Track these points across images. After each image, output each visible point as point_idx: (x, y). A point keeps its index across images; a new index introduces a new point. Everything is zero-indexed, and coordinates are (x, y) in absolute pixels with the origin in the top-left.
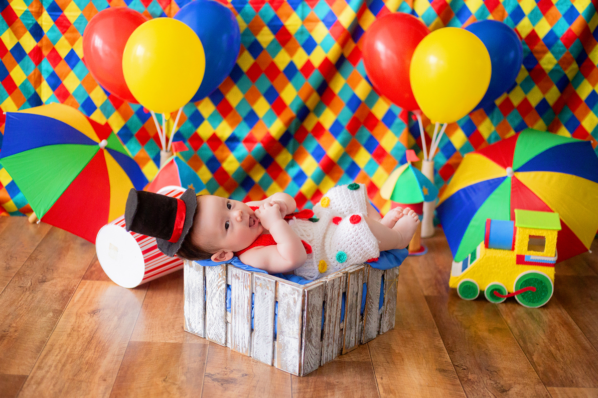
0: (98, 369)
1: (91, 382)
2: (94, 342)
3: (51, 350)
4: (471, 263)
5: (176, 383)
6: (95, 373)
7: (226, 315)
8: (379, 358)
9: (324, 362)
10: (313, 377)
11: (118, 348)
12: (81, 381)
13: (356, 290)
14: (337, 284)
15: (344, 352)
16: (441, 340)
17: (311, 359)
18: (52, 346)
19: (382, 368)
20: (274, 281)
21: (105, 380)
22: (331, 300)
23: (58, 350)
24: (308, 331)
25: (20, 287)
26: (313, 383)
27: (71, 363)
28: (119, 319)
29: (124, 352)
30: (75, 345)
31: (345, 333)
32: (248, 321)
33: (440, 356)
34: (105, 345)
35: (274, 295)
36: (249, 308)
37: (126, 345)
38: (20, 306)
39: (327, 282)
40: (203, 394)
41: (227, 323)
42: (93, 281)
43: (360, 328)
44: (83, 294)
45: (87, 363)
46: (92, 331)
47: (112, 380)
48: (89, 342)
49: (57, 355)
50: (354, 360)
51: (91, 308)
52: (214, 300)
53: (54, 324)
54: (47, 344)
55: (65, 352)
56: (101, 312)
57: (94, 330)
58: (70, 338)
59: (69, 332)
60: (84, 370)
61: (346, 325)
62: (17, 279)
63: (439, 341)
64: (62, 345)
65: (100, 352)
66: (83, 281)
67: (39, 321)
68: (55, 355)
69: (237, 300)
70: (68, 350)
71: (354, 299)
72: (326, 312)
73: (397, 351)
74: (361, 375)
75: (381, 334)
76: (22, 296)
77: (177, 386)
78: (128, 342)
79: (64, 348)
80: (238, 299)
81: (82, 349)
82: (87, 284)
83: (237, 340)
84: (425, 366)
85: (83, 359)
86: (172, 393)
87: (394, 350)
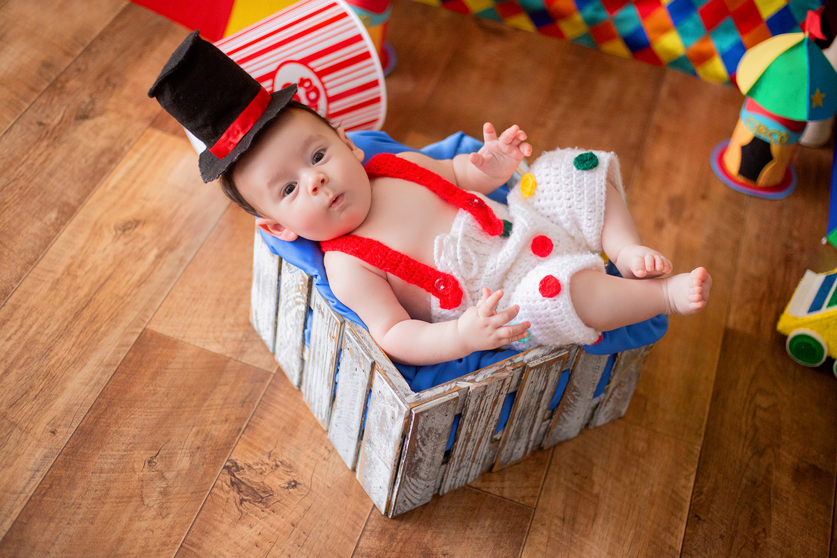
0: (57, 396)
1: (28, 433)
2: (87, 314)
3: (8, 320)
4: (830, 305)
5: (167, 475)
6: (48, 406)
7: (303, 350)
8: (554, 502)
9: (446, 488)
10: (408, 526)
11: (117, 344)
12: (14, 424)
13: (540, 387)
14: (491, 392)
15: (495, 469)
16: (693, 478)
17: (415, 495)
18: (15, 308)
19: (545, 533)
20: (370, 361)
21: (53, 432)
22: (475, 413)
23: (19, 322)
24: (411, 464)
25: (40, 124)
26: (401, 544)
27: (21, 367)
28: (159, 256)
29: (122, 356)
30: (50, 316)
31: (503, 447)
32: (329, 385)
33: (667, 529)
34: (100, 327)
35: (367, 382)
36: (332, 369)
37: (134, 338)
38: (14, 180)
39: (471, 390)
40: (198, 519)
41: (303, 360)
42: (164, 136)
43: (543, 429)
44: (133, 168)
45: (48, 373)
46: (98, 281)
47: (64, 435)
48: (77, 315)
49: (10, 338)
50: (506, 493)
51: (127, 215)
52: (289, 316)
53: (47, 241)
54: (9, 301)
55: (26, 333)
56: (137, 230)
57: (102, 281)
58: (53, 293)
59: (58, 275)
60: (33, 394)
61: (506, 437)
62: (44, 101)
63: (687, 478)
64: (31, 310)
65: (83, 347)
66: (150, 131)
67: (26, 229)
68: (8, 335)
69: (318, 344)
70: (34, 328)
71: (534, 402)
72: (460, 430)
73: (596, 489)
74: (498, 545)
75: (591, 427)
76: (31, 151)
77: (164, 484)
78: (140, 330)
79: (29, 322)
80: (320, 343)
81: (57, 330)
82: (152, 140)
83: (313, 396)
84: (626, 549)
85: (46, 362)
86: (146, 502)
87: (592, 483)
